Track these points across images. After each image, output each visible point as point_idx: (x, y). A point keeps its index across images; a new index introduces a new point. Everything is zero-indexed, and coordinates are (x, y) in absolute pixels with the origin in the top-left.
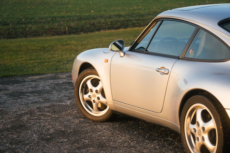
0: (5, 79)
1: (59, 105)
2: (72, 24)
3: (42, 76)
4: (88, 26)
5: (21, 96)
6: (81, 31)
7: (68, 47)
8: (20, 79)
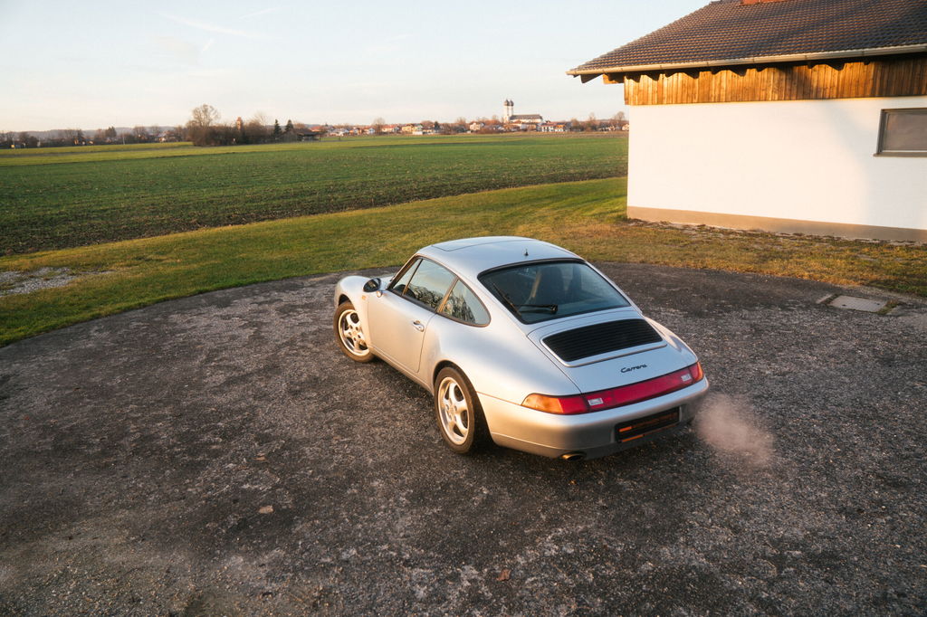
0: (284, 283)
1: (327, 329)
2: (381, 192)
3: (324, 278)
4: (398, 194)
5: (291, 313)
6: (389, 201)
7: (365, 229)
8: (299, 282)
